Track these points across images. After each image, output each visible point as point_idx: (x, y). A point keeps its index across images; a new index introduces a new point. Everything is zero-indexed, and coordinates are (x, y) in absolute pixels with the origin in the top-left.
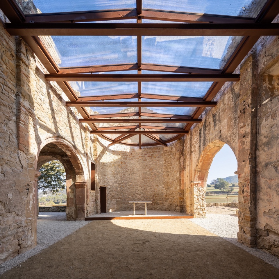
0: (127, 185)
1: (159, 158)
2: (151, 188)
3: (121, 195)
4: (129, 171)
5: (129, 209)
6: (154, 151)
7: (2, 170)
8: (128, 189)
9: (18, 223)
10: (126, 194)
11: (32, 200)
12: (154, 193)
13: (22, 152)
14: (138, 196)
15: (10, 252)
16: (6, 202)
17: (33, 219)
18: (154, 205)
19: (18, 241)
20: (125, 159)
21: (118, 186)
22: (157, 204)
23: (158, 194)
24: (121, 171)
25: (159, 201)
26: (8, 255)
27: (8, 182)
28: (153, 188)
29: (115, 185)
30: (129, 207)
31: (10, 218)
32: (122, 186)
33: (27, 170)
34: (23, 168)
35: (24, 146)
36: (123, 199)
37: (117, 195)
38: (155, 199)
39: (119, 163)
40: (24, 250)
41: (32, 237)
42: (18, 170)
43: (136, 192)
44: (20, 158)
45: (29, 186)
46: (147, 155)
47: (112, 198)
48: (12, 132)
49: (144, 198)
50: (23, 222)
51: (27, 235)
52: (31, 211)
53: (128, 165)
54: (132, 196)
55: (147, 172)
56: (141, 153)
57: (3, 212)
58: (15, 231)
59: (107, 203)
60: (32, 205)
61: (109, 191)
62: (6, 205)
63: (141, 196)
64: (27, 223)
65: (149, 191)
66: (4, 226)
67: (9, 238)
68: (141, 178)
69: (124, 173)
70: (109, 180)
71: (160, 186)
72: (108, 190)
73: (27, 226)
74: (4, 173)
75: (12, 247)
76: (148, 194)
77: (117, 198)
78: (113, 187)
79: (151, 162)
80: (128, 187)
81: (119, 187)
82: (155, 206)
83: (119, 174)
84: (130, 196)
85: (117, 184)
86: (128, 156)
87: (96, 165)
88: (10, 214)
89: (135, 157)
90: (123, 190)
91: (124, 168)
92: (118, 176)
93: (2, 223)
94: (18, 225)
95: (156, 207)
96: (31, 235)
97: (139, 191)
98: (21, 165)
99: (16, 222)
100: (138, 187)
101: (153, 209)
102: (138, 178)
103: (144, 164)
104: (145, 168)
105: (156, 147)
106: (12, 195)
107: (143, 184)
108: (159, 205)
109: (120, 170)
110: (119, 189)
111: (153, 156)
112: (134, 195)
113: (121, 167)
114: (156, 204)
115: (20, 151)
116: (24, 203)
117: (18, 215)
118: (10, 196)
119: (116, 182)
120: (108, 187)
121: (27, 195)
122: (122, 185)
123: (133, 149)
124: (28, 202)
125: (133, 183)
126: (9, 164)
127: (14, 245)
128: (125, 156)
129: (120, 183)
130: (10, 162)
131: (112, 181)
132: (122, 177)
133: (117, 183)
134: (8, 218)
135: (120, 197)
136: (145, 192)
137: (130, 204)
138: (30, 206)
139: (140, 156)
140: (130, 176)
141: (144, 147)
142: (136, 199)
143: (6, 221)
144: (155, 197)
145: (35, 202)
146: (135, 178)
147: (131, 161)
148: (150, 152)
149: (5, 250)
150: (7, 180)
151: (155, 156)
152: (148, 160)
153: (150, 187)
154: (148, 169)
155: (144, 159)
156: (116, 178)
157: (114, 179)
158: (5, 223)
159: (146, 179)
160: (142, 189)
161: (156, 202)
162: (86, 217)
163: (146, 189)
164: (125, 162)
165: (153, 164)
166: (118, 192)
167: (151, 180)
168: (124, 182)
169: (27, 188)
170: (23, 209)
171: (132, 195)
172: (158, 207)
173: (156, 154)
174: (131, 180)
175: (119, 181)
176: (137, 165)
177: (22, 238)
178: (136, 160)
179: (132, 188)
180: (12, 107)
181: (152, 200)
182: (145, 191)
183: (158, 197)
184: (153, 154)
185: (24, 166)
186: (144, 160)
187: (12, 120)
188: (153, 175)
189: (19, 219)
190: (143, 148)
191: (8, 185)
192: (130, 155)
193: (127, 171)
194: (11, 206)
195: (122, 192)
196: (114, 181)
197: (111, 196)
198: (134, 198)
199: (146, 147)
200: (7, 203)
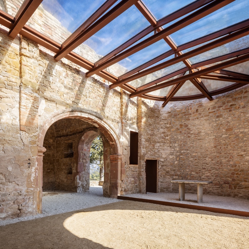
0: (188, 157)
1: (245, 109)
2: (229, 161)
3: (179, 170)
4: (193, 136)
5: (191, 191)
6: (236, 98)
7: (3, 149)
8: (190, 162)
9: (18, 192)
10: (188, 170)
11: (35, 173)
12: (234, 168)
13: (24, 132)
14: (206, 172)
15: (9, 214)
16: (5, 174)
17: (35, 190)
18: (233, 188)
19: (18, 206)
20: (186, 120)
21: (175, 158)
22: (240, 186)
23: (242, 171)
24: (179, 138)
25: (243, 183)
26: (7, 216)
27: (8, 158)
28: (233, 160)
29: (171, 157)
30: (191, 189)
31: (11, 187)
32: (181, 158)
33: (28, 147)
34: (25, 145)
35: (26, 127)
36: (182, 177)
37: (173, 171)
38: (235, 178)
39: (177, 127)
40: (24, 215)
41: (34, 205)
42: (19, 148)
43: (204, 167)
44: (22, 137)
45: (31, 161)
46: (224, 107)
47: (166, 175)
48: (15, 117)
49: (215, 176)
50: (24, 191)
51: (28, 202)
52: (33, 182)
53: (191, 128)
54: (197, 173)
55: (223, 135)
56: (212, 106)
57: (4, 181)
58: (15, 198)
59: (157, 181)
60: (34, 177)
61: (162, 166)
62: (6, 176)
63: (212, 173)
64: (27, 192)
65: (225, 165)
66: (4, 193)
67: (8, 202)
68: (212, 145)
69: (185, 140)
70: (162, 151)
71: (246, 156)
72: (161, 164)
73: (28, 195)
74: (4, 150)
75: (11, 210)
76: (223, 170)
77: (173, 175)
78: (168, 159)
79: (229, 118)
80: (190, 159)
81: (177, 160)
82: (236, 190)
83: (177, 142)
84: (193, 173)
85: (174, 156)
86: (191, 114)
87: (140, 134)
88: (10, 183)
89: (202, 115)
90: (182, 165)
91: (185, 133)
92: (176, 145)
93: (2, 189)
94: (18, 193)
95: (237, 192)
96: (32, 203)
97: (207, 166)
98: (22, 143)
99: (16, 190)
100: (207, 159)
101: (232, 194)
102: (206, 145)
103: (217, 122)
104: (219, 129)
105: (239, 90)
106: (11, 168)
107: (215, 154)
108: (244, 190)
109: (178, 136)
110: (176, 162)
111: (234, 106)
112: (200, 171)
113: (181, 132)
114: (237, 187)
115: (22, 131)
116: (25, 175)
117: (18, 185)
118: (10, 169)
119: (172, 154)
120: (160, 160)
121: (28, 168)
122: (181, 156)
123: (199, 103)
124: (30, 174)
125: (199, 154)
126: (11, 143)
127: (13, 209)
128: (187, 115)
129: (178, 154)
130: (12, 142)
131: (167, 152)
132: (181, 145)
133: (174, 154)
134: (8, 186)
135: (178, 173)
136: (218, 167)
137: (193, 185)
138: (32, 178)
139: (210, 111)
140: (195, 143)
141: (217, 96)
142: (202, 177)
143: (6, 189)
144: (235, 176)
145: (37, 175)
146: (202, 146)
147: (197, 122)
148: (228, 102)
149: (4, 211)
150: (7, 156)
151: (237, 106)
152: (226, 115)
153: (227, 159)
154: (224, 130)
155: (217, 115)
156: (173, 148)
157: (169, 149)
158: (5, 190)
159: (220, 147)
160: (214, 162)
161: (238, 184)
162: (119, 195)
163: (219, 162)
164: (187, 124)
165: (232, 120)
166: (175, 167)
167: (229, 147)
168: (184, 152)
169: (29, 163)
170: (23, 180)
171: (197, 171)
172: (241, 192)
173: (240, 102)
174: (196, 149)
175: (177, 152)
176: (207, 125)
177: (22, 205)
178: (205, 118)
179: (196, 161)
180: (15, 97)
181: (231, 180)
182: (217, 164)
183: (241, 176)
184: (233, 103)
185: (26, 144)
186: (218, 117)
187: (15, 107)
188: (232, 138)
189: (19, 188)
190: (217, 98)
191: (7, 160)
192: (194, 113)
193: (189, 137)
194: (11, 177)
195: (181, 167)
196: (170, 152)
197: (164, 171)
198: (201, 175)
199: (220, 95)
200: (7, 174)
